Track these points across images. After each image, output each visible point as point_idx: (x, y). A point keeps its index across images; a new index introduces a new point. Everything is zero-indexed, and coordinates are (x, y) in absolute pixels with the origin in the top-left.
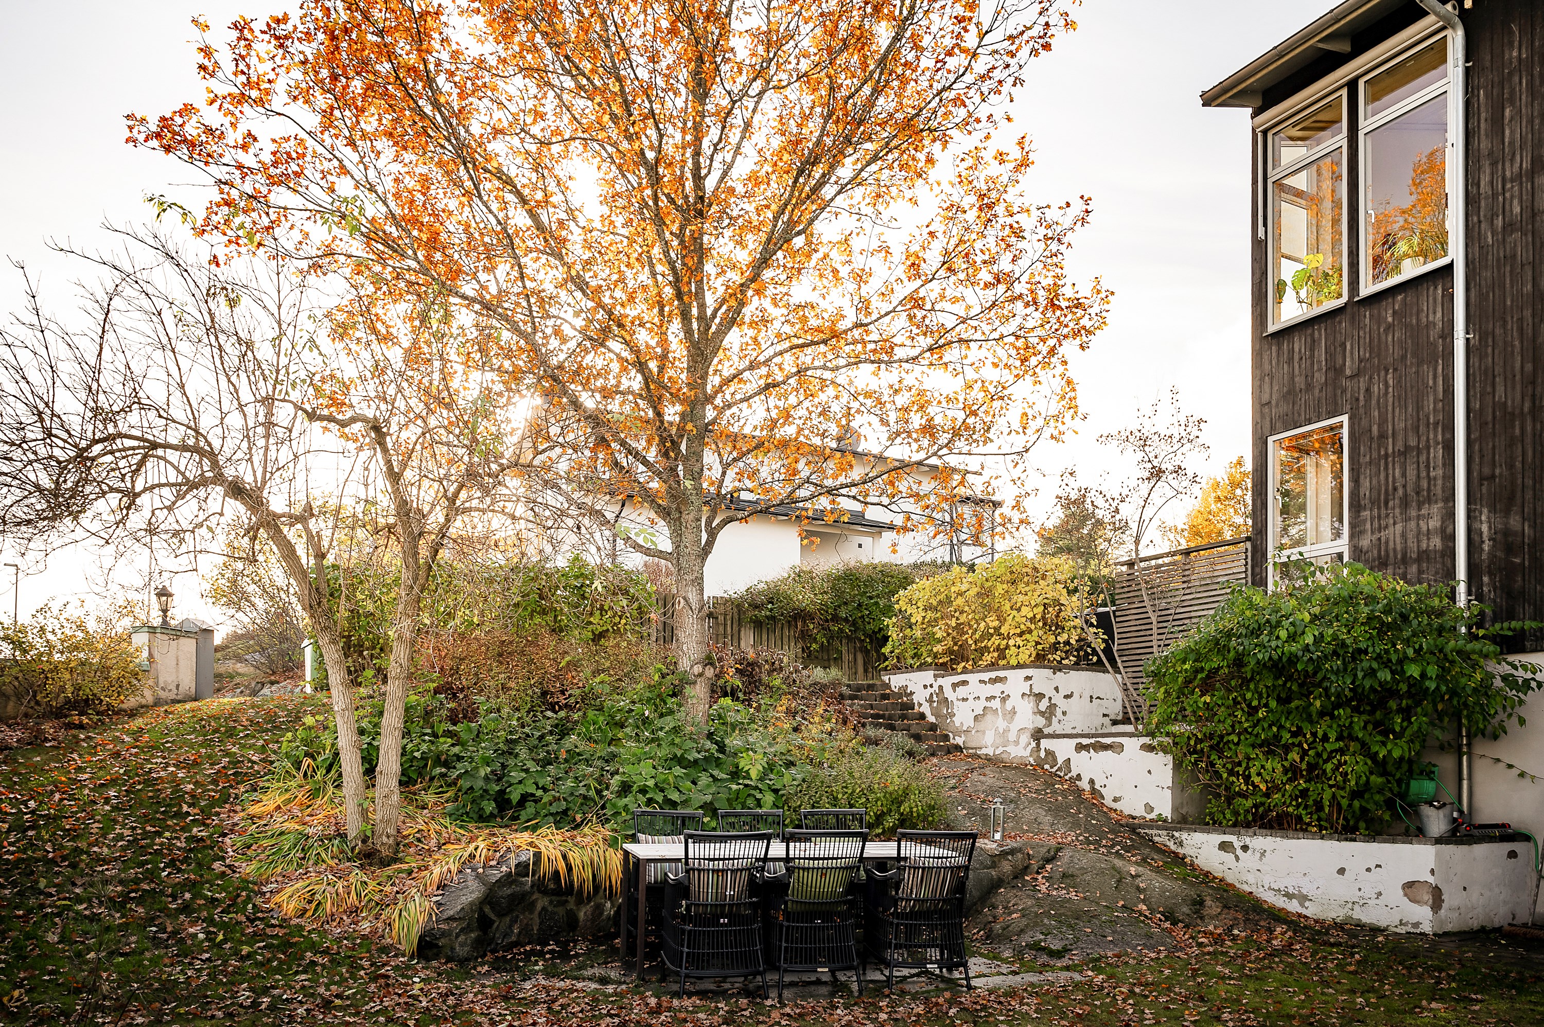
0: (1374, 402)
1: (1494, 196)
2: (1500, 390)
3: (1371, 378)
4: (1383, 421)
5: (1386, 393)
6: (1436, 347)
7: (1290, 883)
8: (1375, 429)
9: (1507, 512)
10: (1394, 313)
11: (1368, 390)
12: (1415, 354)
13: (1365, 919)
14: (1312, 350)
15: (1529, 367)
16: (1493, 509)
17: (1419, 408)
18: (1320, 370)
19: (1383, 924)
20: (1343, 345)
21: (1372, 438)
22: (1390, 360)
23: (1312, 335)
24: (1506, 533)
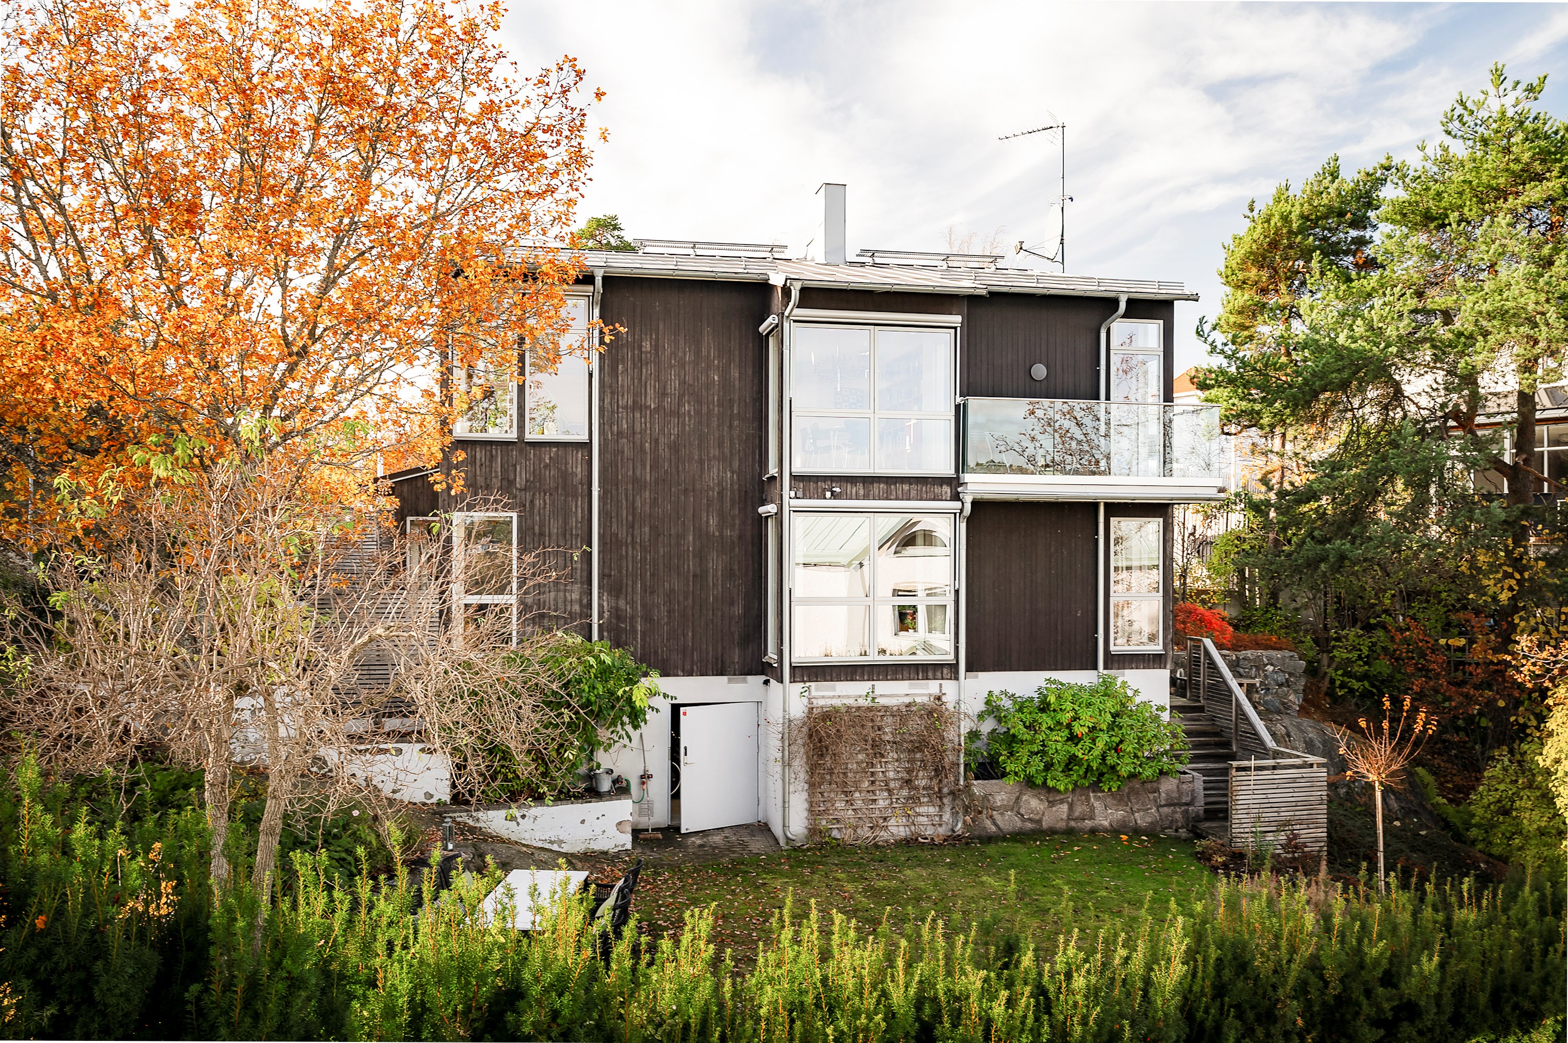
0: (536, 511)
1: (613, 412)
2: (614, 526)
3: (534, 495)
4: (542, 526)
5: (545, 507)
6: (577, 489)
7: (552, 835)
8: (537, 528)
9: (618, 597)
10: (550, 458)
11: (532, 502)
12: (564, 489)
13: (596, 848)
14: (491, 462)
15: (630, 518)
16: (610, 594)
17: (565, 523)
18: (496, 477)
19: (605, 849)
20: (515, 466)
21: (534, 534)
22: (547, 487)
23: (491, 451)
24: (617, 609)
